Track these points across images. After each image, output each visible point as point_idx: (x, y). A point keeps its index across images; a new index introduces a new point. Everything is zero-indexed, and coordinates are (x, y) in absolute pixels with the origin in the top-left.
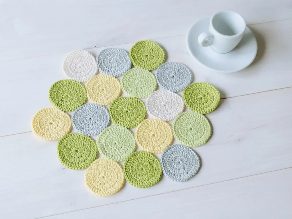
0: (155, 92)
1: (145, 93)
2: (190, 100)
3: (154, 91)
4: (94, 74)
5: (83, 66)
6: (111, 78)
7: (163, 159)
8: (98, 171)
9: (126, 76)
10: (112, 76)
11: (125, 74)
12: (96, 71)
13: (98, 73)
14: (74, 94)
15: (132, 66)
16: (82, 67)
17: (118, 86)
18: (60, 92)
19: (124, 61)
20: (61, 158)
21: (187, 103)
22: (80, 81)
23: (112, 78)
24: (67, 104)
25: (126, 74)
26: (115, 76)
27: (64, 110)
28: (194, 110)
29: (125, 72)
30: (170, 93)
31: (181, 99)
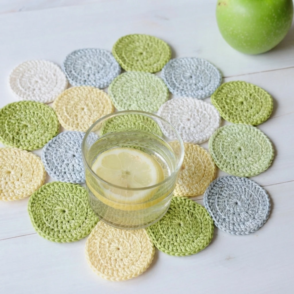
0: (169, 101)
1: (152, 106)
2: (226, 107)
3: (166, 101)
4: (63, 88)
5: (41, 79)
6: (92, 90)
7: (209, 202)
8: (106, 240)
9: (116, 84)
10: (93, 86)
11: (113, 82)
12: (65, 84)
13: (69, 86)
14: (36, 121)
15: (122, 71)
16: (40, 81)
17: (107, 101)
18: (12, 121)
19: (107, 64)
20: (39, 226)
21: (223, 111)
22: (41, 102)
23: (94, 90)
24: (28, 138)
25: (115, 82)
26: (97, 86)
27: (25, 148)
28: (236, 121)
29: (113, 79)
30: (193, 100)
31: (213, 107)
